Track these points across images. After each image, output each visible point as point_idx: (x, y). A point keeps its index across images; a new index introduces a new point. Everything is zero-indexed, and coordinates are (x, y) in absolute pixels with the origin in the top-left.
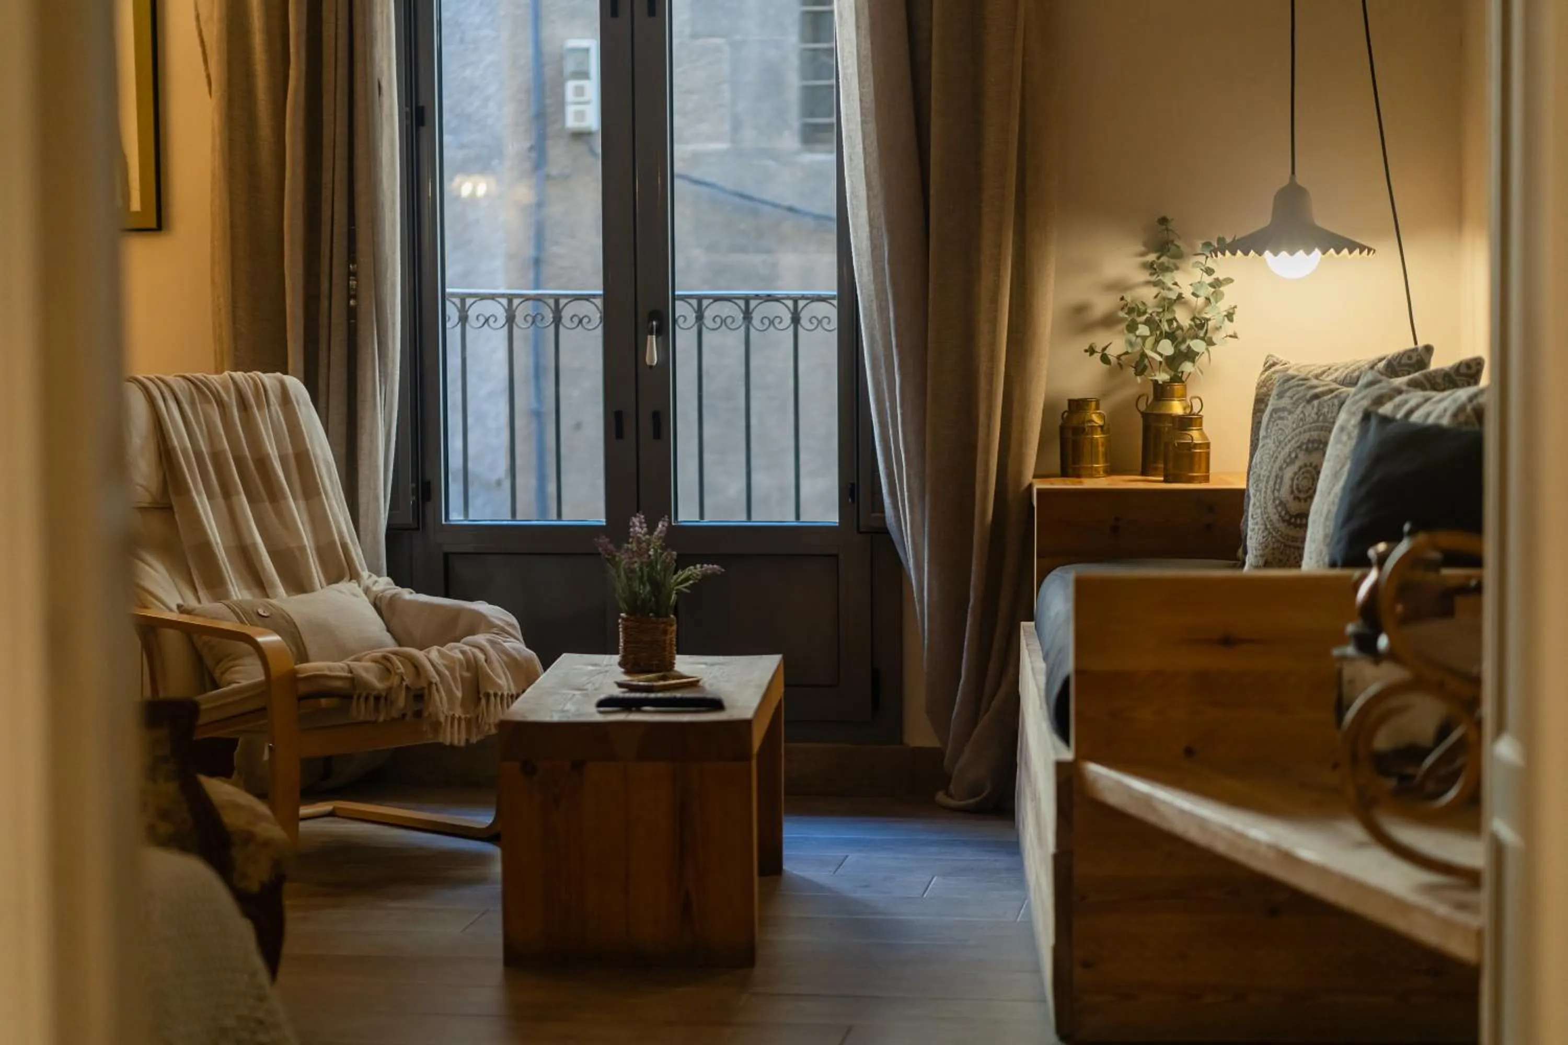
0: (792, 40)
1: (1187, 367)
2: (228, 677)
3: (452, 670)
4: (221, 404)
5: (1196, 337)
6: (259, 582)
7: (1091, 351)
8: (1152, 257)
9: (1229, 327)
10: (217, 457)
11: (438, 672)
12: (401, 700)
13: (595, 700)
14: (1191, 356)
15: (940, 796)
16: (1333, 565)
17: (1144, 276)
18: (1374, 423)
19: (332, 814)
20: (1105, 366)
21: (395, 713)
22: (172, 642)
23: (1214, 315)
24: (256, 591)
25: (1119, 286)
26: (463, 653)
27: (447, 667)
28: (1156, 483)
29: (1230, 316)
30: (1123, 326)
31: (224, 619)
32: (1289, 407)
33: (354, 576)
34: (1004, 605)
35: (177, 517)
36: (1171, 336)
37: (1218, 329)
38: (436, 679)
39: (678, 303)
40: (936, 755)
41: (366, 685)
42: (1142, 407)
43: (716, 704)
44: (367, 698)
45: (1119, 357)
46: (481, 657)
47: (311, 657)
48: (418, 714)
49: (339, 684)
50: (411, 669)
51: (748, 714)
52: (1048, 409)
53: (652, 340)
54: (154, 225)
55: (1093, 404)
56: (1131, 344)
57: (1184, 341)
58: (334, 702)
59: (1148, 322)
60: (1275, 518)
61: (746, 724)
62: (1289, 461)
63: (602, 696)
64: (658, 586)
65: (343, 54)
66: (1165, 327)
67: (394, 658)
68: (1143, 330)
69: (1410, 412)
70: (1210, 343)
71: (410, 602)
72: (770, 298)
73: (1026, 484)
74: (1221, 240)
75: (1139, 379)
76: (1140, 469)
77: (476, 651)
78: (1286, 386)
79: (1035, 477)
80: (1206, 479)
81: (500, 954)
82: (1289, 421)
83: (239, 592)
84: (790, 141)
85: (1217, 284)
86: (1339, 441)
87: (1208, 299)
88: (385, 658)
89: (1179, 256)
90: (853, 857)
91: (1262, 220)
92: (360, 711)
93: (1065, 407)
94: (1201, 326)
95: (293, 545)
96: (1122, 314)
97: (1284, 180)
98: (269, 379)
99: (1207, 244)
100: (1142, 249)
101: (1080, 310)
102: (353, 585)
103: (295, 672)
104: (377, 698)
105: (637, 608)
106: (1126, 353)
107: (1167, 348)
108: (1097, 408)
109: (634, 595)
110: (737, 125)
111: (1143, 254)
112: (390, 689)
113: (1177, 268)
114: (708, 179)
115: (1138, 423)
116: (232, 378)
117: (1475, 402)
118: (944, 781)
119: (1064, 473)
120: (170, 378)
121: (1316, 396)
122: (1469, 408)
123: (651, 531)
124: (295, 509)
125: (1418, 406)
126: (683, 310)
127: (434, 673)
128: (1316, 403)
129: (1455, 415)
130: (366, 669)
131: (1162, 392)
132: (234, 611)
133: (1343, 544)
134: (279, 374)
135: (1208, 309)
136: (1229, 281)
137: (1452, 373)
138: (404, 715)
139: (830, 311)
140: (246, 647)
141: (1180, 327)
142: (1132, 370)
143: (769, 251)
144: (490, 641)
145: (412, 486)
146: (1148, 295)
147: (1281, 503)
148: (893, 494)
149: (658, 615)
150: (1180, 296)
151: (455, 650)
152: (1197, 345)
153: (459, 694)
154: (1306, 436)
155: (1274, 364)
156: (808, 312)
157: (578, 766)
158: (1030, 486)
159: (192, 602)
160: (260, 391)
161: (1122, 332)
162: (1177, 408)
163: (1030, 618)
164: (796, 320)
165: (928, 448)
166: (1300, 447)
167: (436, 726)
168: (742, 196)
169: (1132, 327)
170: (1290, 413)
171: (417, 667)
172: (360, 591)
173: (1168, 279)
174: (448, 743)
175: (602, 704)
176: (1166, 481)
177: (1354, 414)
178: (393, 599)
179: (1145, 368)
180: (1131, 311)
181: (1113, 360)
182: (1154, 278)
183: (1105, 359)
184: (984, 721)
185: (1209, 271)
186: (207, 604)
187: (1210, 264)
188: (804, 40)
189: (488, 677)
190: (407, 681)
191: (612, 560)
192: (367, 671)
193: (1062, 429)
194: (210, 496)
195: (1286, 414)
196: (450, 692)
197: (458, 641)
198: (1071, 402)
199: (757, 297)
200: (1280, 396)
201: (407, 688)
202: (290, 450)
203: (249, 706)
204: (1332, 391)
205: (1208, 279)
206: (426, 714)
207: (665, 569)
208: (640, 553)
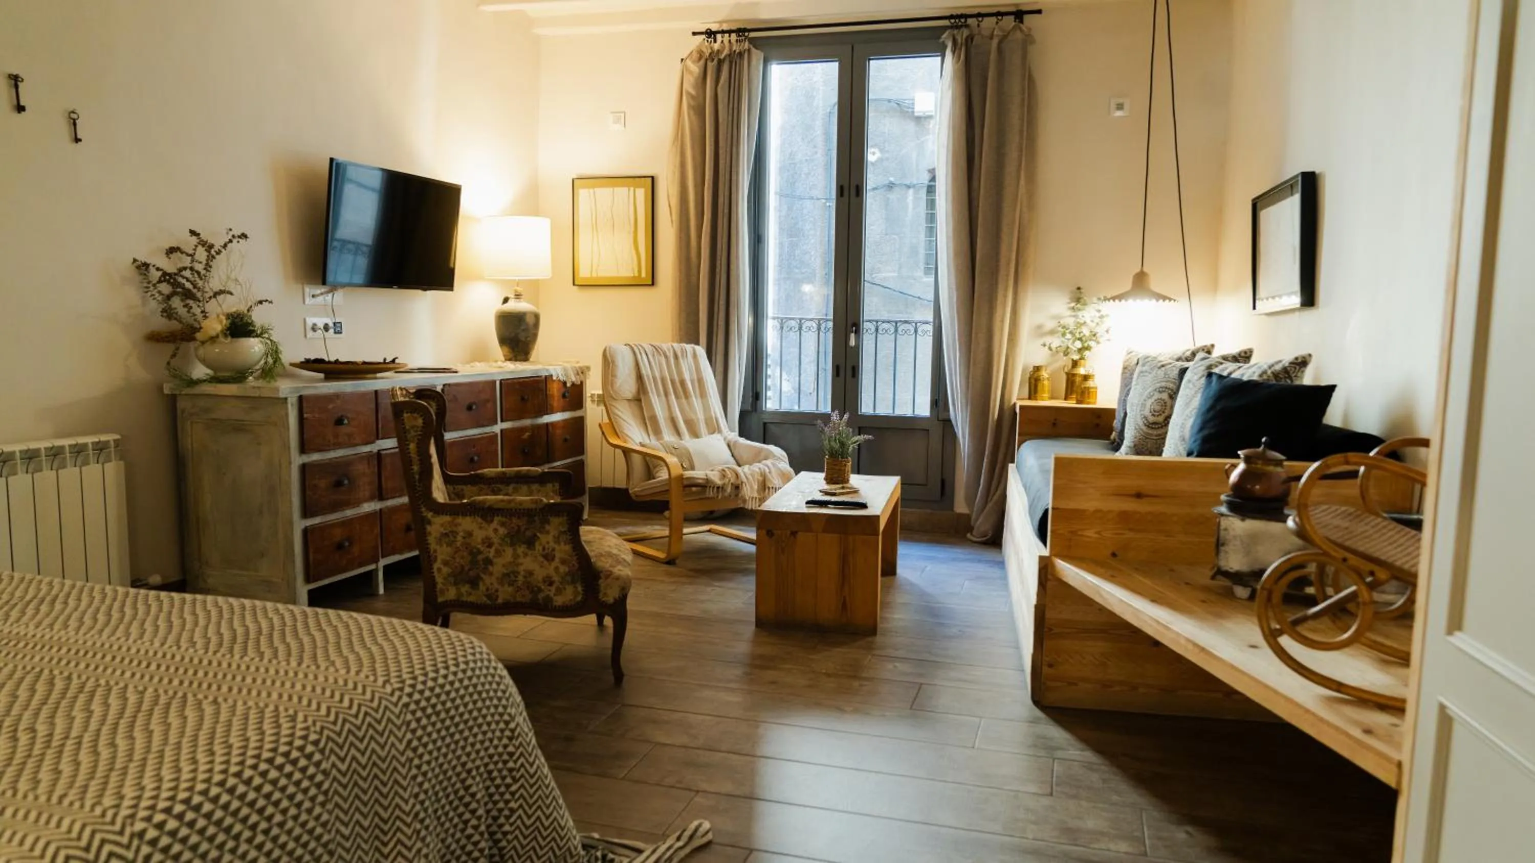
0: (922, 236)
1: (1087, 353)
2: (658, 475)
3: (753, 476)
4: (666, 357)
5: (1090, 340)
6: (678, 433)
7: (1044, 345)
8: (1073, 304)
9: (1107, 336)
10: (663, 380)
11: (746, 477)
12: (729, 490)
13: (806, 501)
14: (1088, 348)
15: (969, 535)
16: (1189, 454)
17: (1069, 313)
18: (1214, 378)
19: (709, 531)
20: (1049, 352)
21: (726, 494)
22: (637, 459)
23: (1100, 330)
24: (677, 437)
25: (1057, 317)
26: (760, 469)
27: (751, 475)
28: (1071, 404)
29: (1107, 331)
30: (1060, 334)
31: (658, 450)
32: (1149, 371)
33: (720, 431)
34: (1001, 456)
35: (643, 404)
36: (1080, 339)
37: (1101, 336)
38: (745, 480)
39: (865, 323)
40: (968, 517)
41: (712, 482)
42: (1066, 370)
43: (863, 506)
44: (714, 487)
45: (1057, 348)
46: (767, 470)
47: (696, 468)
48: (737, 495)
49: (700, 481)
50: (734, 475)
51: (878, 513)
52: (1024, 370)
53: (853, 336)
54: (650, 283)
55: (1044, 369)
56: (1063, 342)
57: (1086, 341)
58: (699, 489)
59: (1071, 333)
60: (1141, 423)
61: (877, 518)
62: (1150, 397)
63: (810, 499)
64: (843, 444)
65: (726, 211)
66: (1078, 336)
67: (726, 470)
68: (1069, 336)
69: (1230, 374)
70: (1098, 343)
71: (742, 444)
72: (906, 322)
73: (1012, 403)
74: (1105, 297)
75: (1065, 358)
76: (1063, 397)
77: (766, 469)
78: (1147, 360)
79: (1018, 399)
80: (1095, 403)
81: (754, 620)
82: (1149, 378)
83: (668, 437)
84: (920, 273)
85: (1101, 317)
86: (1187, 387)
87: (1098, 324)
88: (723, 470)
89: (1085, 304)
90: (930, 567)
91: (1128, 286)
92: (710, 493)
93: (1031, 369)
94: (1094, 335)
95: (694, 417)
96: (1060, 329)
97: (1138, 270)
98: (689, 347)
99: (1099, 299)
100: (1069, 301)
101: (1039, 327)
102: (719, 435)
103: (682, 475)
104: (718, 488)
105: (833, 454)
106: (1060, 346)
107: (1078, 345)
108: (1046, 370)
109: (832, 448)
110: (900, 268)
111: (1069, 303)
112: (724, 484)
113: (1084, 309)
114: (889, 286)
115: (1064, 377)
116: (672, 347)
117: (1273, 369)
118: (970, 529)
119: (1030, 398)
120: (645, 345)
121: (1163, 366)
122: (1269, 372)
123: (841, 419)
124: (696, 402)
125: (1234, 371)
126: (867, 325)
127: (744, 477)
128: (1163, 369)
129: (1261, 376)
130: (714, 475)
131: (1075, 364)
132: (664, 447)
133: (1198, 442)
134: (693, 345)
135: (1098, 328)
136: (1107, 316)
137: (1237, 356)
138: (730, 496)
139: (930, 328)
140: (662, 463)
141: (1084, 336)
142: (1062, 354)
143: (911, 313)
144: (772, 463)
145: (751, 394)
146: (1070, 322)
147: (1145, 417)
148: (954, 404)
149: (842, 458)
150: (1085, 323)
151: (757, 467)
152: (1092, 344)
153: (756, 487)
154: (1158, 385)
155: (1131, 352)
156: (921, 328)
157: (794, 534)
158: (1015, 404)
159: (647, 441)
160: (684, 352)
161: (1058, 337)
162: (1081, 371)
163: (1013, 462)
164: (916, 331)
165: (970, 385)
166: (1155, 390)
167: (745, 501)
168: (901, 293)
169: (1064, 335)
170: (1150, 373)
171: (737, 476)
172: (722, 439)
173: (1080, 314)
174: (750, 508)
175: (808, 503)
176: (1077, 403)
177: (1196, 374)
178: (735, 442)
179: (1068, 353)
180: (1064, 327)
181: (1054, 349)
182: (1073, 314)
183: (1050, 349)
184: (990, 505)
185: (1099, 311)
186: (654, 442)
187: (1100, 308)
188: (926, 237)
189: (769, 479)
190: (732, 481)
191: (822, 431)
192: (715, 478)
193: (1030, 378)
194: (659, 395)
195: (1147, 374)
196: (751, 487)
197: (759, 462)
198: (1034, 367)
199: (901, 321)
200: (1143, 365)
201: (732, 484)
202: (696, 378)
203: (663, 489)
204: (1170, 364)
205: (1098, 315)
206: (740, 495)
207: (847, 436)
208: (834, 429)
